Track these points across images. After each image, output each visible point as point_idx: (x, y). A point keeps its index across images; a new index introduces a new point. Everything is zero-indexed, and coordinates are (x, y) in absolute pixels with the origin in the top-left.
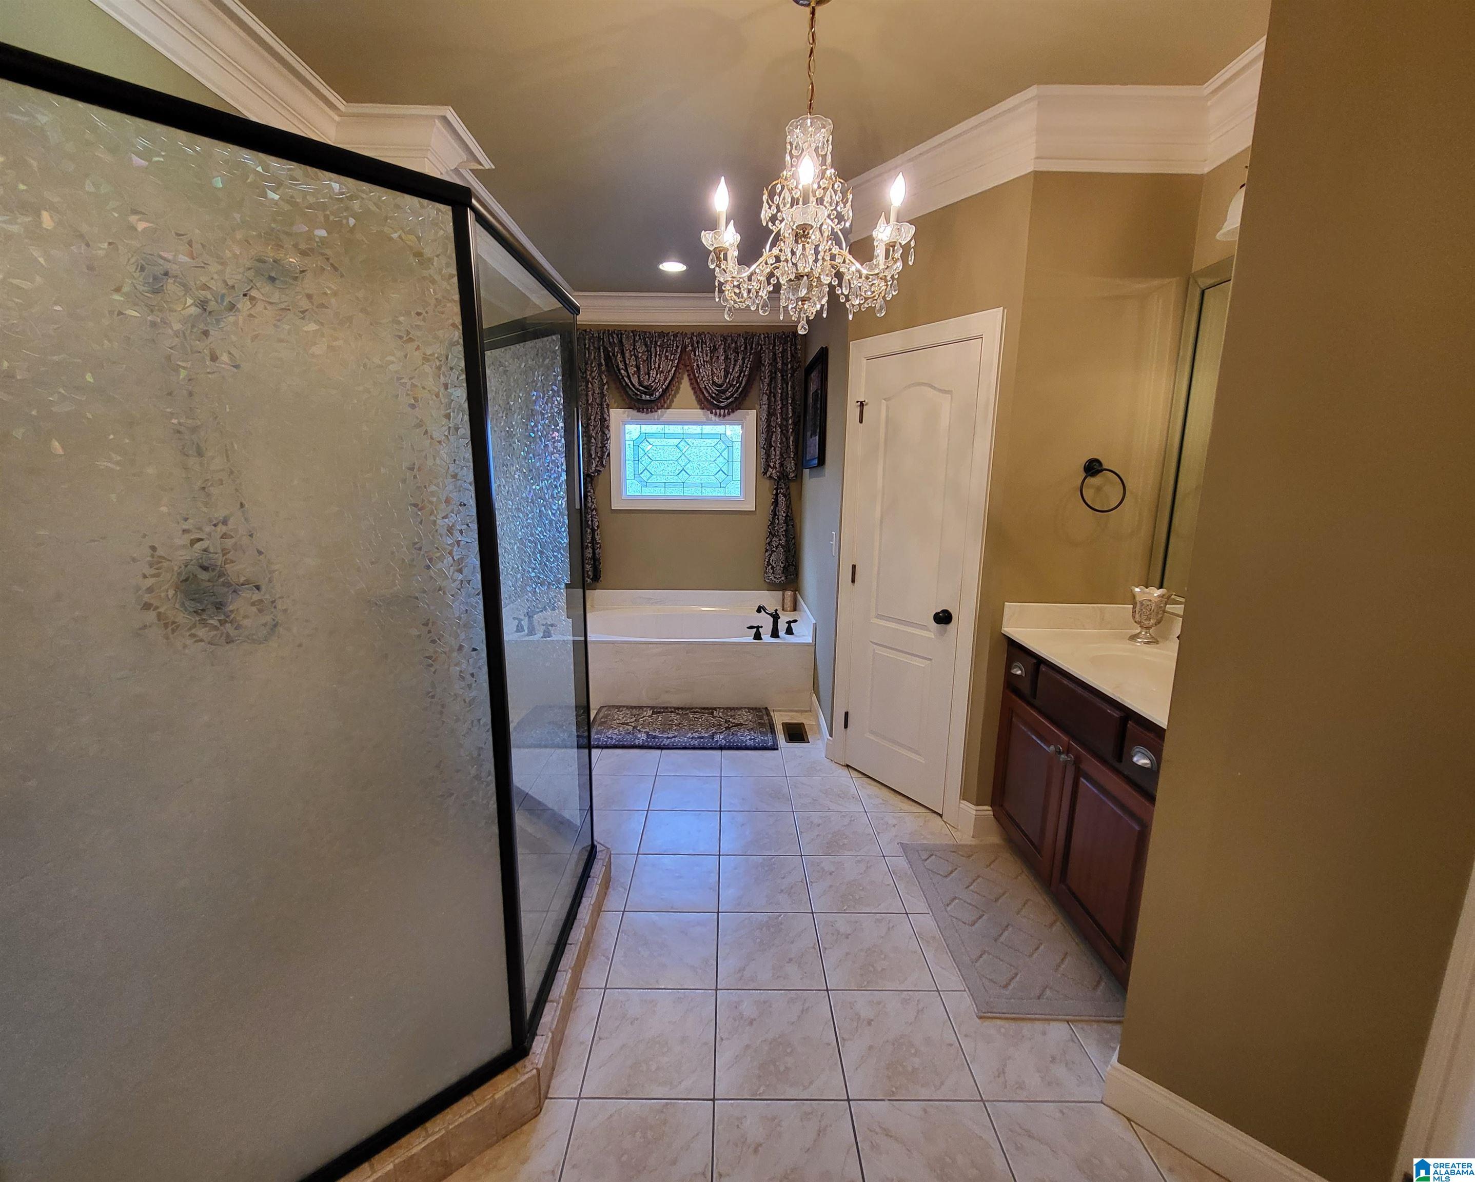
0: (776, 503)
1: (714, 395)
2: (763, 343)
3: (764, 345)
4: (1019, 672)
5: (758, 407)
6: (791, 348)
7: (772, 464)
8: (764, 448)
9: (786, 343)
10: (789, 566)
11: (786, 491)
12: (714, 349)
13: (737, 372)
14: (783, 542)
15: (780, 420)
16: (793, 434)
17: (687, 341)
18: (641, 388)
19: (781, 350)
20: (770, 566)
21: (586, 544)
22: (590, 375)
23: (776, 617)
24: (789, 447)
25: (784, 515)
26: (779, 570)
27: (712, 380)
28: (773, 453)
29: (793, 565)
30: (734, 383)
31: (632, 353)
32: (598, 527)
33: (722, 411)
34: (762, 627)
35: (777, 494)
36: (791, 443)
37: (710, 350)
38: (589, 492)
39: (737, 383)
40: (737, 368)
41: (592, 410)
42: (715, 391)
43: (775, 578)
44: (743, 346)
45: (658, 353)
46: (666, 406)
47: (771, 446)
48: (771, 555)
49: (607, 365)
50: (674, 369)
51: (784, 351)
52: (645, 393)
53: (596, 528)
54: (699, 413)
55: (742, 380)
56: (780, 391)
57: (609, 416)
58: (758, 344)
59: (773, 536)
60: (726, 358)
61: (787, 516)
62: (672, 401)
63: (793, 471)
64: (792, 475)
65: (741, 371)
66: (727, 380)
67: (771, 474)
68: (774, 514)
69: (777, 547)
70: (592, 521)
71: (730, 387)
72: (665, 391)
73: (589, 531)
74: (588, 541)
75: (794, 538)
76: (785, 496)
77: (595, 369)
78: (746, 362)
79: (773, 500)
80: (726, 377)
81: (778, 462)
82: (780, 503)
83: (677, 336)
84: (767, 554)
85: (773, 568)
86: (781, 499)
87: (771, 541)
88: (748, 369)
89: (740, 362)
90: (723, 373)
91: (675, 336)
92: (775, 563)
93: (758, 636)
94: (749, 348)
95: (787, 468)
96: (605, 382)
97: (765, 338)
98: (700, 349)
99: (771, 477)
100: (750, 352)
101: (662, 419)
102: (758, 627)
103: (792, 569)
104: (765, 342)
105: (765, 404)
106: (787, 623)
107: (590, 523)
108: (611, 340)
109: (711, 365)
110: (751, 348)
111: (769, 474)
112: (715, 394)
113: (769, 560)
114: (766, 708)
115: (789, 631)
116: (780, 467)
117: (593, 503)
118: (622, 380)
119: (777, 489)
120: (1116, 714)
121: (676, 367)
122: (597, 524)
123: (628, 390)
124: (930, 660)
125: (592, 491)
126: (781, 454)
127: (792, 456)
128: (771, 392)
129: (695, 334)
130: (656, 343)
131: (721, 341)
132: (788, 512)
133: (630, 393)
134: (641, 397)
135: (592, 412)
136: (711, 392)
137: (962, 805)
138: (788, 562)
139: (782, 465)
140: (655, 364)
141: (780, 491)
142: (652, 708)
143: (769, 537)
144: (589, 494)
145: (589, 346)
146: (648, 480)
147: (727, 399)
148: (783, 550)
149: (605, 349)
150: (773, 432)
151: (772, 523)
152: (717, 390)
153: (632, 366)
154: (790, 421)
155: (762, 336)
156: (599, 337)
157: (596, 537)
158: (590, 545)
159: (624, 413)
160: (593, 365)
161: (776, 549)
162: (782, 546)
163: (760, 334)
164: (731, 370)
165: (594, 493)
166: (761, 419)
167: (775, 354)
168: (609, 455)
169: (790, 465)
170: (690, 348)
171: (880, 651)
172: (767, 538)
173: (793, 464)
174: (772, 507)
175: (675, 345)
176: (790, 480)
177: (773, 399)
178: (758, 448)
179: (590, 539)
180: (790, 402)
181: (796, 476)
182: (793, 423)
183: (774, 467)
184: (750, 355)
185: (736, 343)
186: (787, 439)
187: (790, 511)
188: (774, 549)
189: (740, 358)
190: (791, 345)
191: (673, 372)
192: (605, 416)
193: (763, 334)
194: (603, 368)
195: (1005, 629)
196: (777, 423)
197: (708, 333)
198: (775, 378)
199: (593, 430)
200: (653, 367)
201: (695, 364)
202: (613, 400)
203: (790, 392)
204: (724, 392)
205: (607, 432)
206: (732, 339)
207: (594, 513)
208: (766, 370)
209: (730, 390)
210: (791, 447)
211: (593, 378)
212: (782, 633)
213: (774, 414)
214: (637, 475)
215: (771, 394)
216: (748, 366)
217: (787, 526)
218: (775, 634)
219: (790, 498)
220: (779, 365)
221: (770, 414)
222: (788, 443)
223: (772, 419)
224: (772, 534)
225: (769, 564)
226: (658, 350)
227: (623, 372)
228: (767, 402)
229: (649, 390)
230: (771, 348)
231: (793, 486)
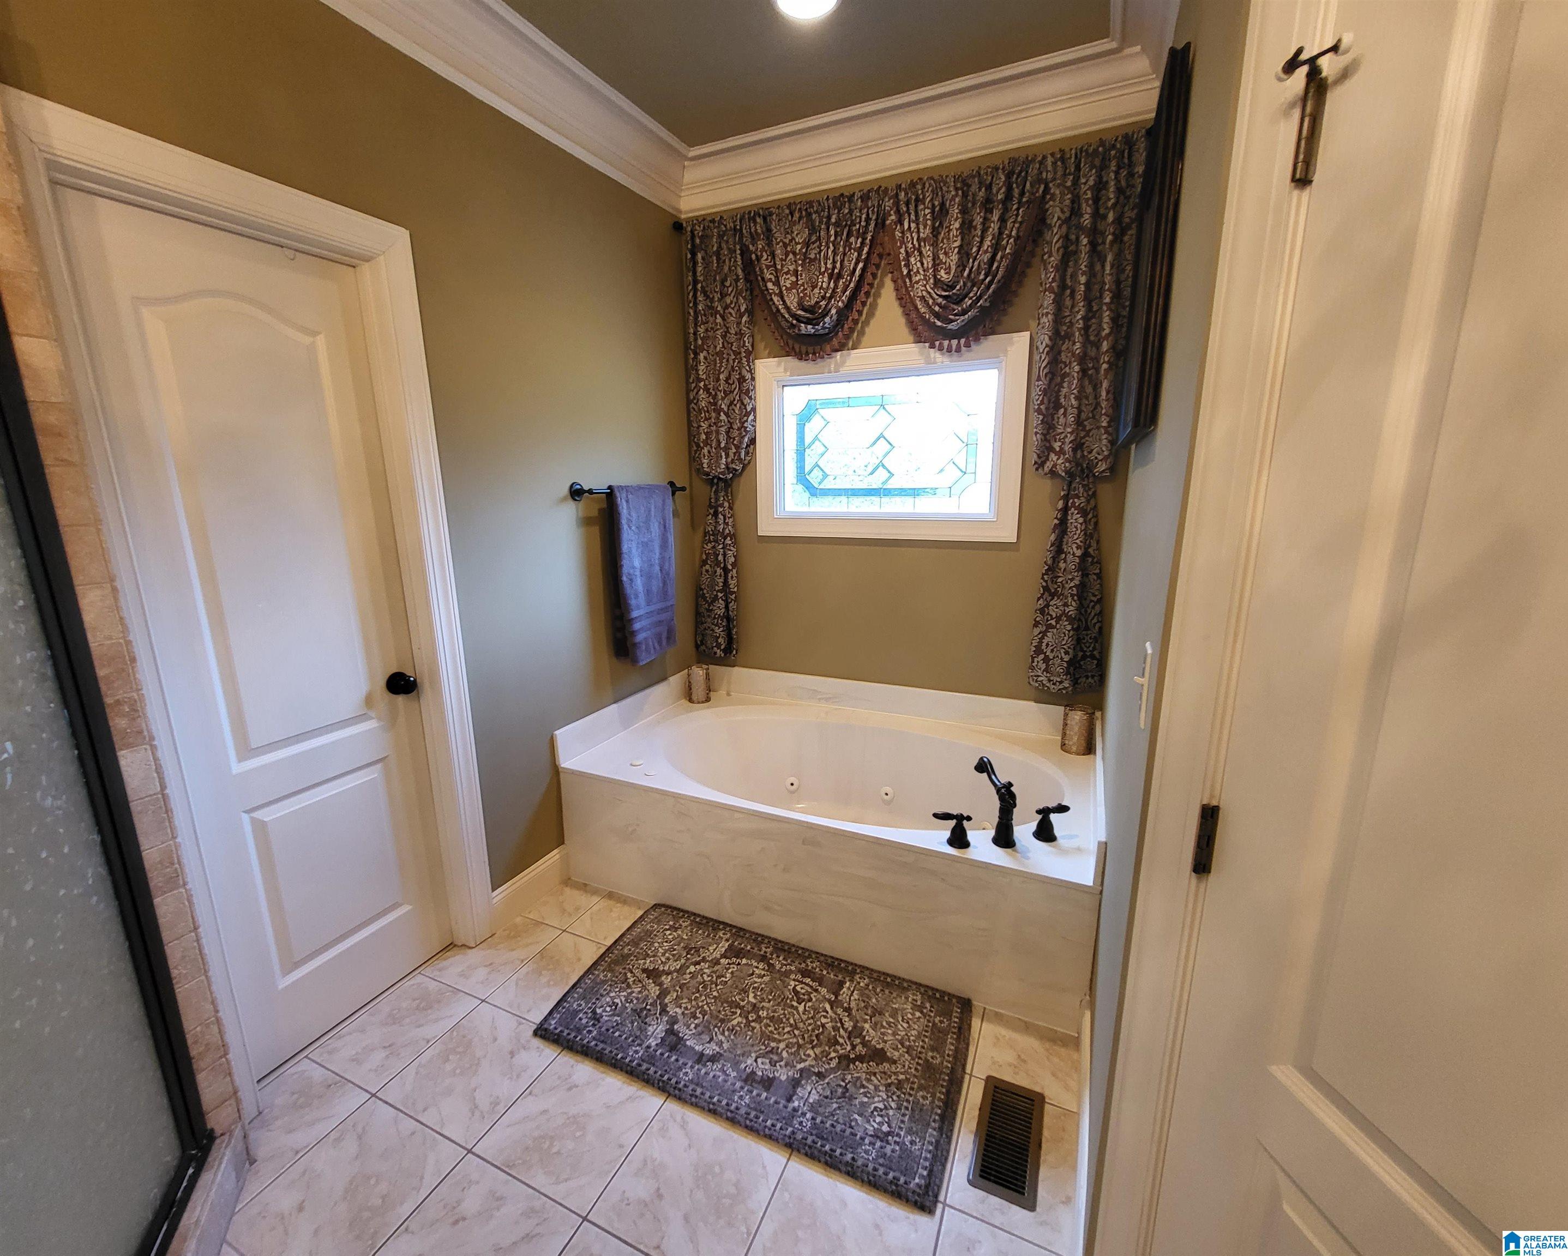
0: (1062, 526)
1: (937, 308)
2: (1050, 176)
3: (1054, 179)
5: (1033, 324)
6: (1117, 173)
7: (1057, 445)
9: (1103, 167)
10: (1084, 657)
11: (1088, 501)
12: (941, 213)
13: (986, 252)
14: (1071, 610)
15: (1078, 346)
16: (1110, 376)
17: (888, 203)
18: (800, 312)
19: (1091, 183)
20: (1042, 656)
21: (715, 593)
22: (720, 300)
23: (1007, 797)
24: (1098, 404)
25: (1079, 553)
26: (1059, 666)
27: (935, 276)
28: (1062, 420)
29: (1093, 657)
30: (982, 277)
31: (789, 249)
32: (734, 565)
33: (954, 342)
34: (969, 819)
35: (1065, 510)
36: (1104, 394)
37: (933, 212)
38: (722, 505)
39: (986, 276)
40: (987, 243)
41: (721, 363)
42: (940, 300)
43: (1050, 681)
44: (1003, 190)
45: (832, 239)
46: (850, 344)
47: (1057, 406)
48: (1044, 634)
49: (747, 280)
50: (861, 265)
51: (1100, 186)
52: (808, 322)
53: (730, 567)
54: (911, 351)
55: (998, 268)
56: (1083, 279)
57: (750, 371)
58: (1039, 180)
59: (1053, 595)
60: (967, 227)
61: (1086, 555)
62: (862, 333)
63: (1106, 458)
64: (1102, 466)
65: (996, 247)
66: (966, 274)
67: (1055, 465)
68: (1058, 549)
69: (1058, 619)
70: (725, 555)
71: (973, 286)
72: (843, 314)
73: (719, 571)
74: (717, 588)
75: (1099, 601)
76: (1084, 513)
77: (730, 289)
78: (1009, 225)
79: (1056, 521)
80: (962, 265)
81: (1070, 438)
82: (1071, 528)
83: (869, 198)
84: (1037, 631)
85: (1046, 660)
86: (1075, 519)
87: (1047, 606)
88: (1012, 240)
89: (994, 227)
90: (955, 257)
91: (865, 197)
92: (1052, 651)
93: (959, 839)
94: (1016, 192)
95: (1090, 452)
96: (743, 310)
97: (1054, 163)
98: (913, 217)
99: (1053, 473)
100: (1020, 202)
101: (844, 370)
102: (960, 818)
103: (1091, 665)
104: (1055, 173)
105: (1047, 314)
106: (1039, 812)
107: (720, 558)
108: (753, 230)
109: (935, 245)
110: (1022, 194)
111: (1049, 465)
112: (940, 305)
113: (1041, 642)
114: (966, 1005)
115: (1045, 833)
116: (1075, 450)
117: (727, 524)
118: (771, 303)
119: (1066, 498)
121: (867, 261)
122: (733, 559)
123: (780, 318)
125: (726, 504)
126: (1079, 422)
127: (1104, 424)
128: (1063, 286)
129: (903, 186)
130: (829, 217)
131: (956, 189)
132: (1090, 546)
133: (784, 324)
134: (799, 330)
135: (720, 367)
136: (931, 302)
138: (1082, 650)
139: (1078, 446)
140: (826, 264)
141: (1074, 503)
143: (1043, 594)
144: (720, 509)
145: (720, 247)
146: (820, 483)
147: (964, 312)
148: (1069, 627)
149: (745, 252)
150: (1065, 375)
151: (1052, 569)
152: (945, 297)
153: (787, 273)
154: (1105, 346)
155: (1050, 160)
156: (735, 226)
157: (730, 581)
158: (720, 595)
159: (779, 364)
160: (728, 284)
161: (1057, 623)
162: (1069, 619)
163: (1044, 157)
164: (974, 249)
165: (731, 508)
166: (1037, 348)
167: (1076, 200)
168: (753, 441)
169: (1099, 446)
170: (893, 217)
172: (1039, 599)
173: (1104, 442)
174: (1053, 537)
175: (864, 216)
176: (1099, 479)
177: (1068, 302)
178: (1031, 411)
179: (721, 584)
180: (1107, 300)
181: (1112, 469)
182: (1113, 348)
183: (1061, 452)
184: (1018, 209)
185: (989, 187)
186: (1096, 386)
187: (1094, 544)
188: (1053, 622)
189: (995, 217)
190: (1119, 167)
191: (858, 273)
192: (744, 372)
193: (1052, 155)
194: (741, 284)
196: (1073, 354)
197: (932, 178)
198: (1076, 252)
199: (723, 399)
200: (823, 270)
201: (902, 250)
202: (763, 344)
203: (1108, 279)
204: (959, 302)
205: (746, 400)
206: (980, 183)
207: (728, 541)
208: (1054, 237)
209: (971, 295)
210: (1104, 404)
211: (727, 307)
212: (1024, 831)
213: (1069, 336)
214: (802, 478)
215: (1063, 289)
216: (1014, 233)
217: (1085, 575)
218: (1004, 838)
219: (1096, 516)
220: (1086, 220)
221: (1059, 336)
222: (1097, 397)
223: (1064, 348)
224: (1049, 592)
225: (1038, 651)
226: (832, 232)
227: (770, 285)
228: (1051, 309)
229: (814, 314)
230: (1069, 184)
231: (1105, 492)
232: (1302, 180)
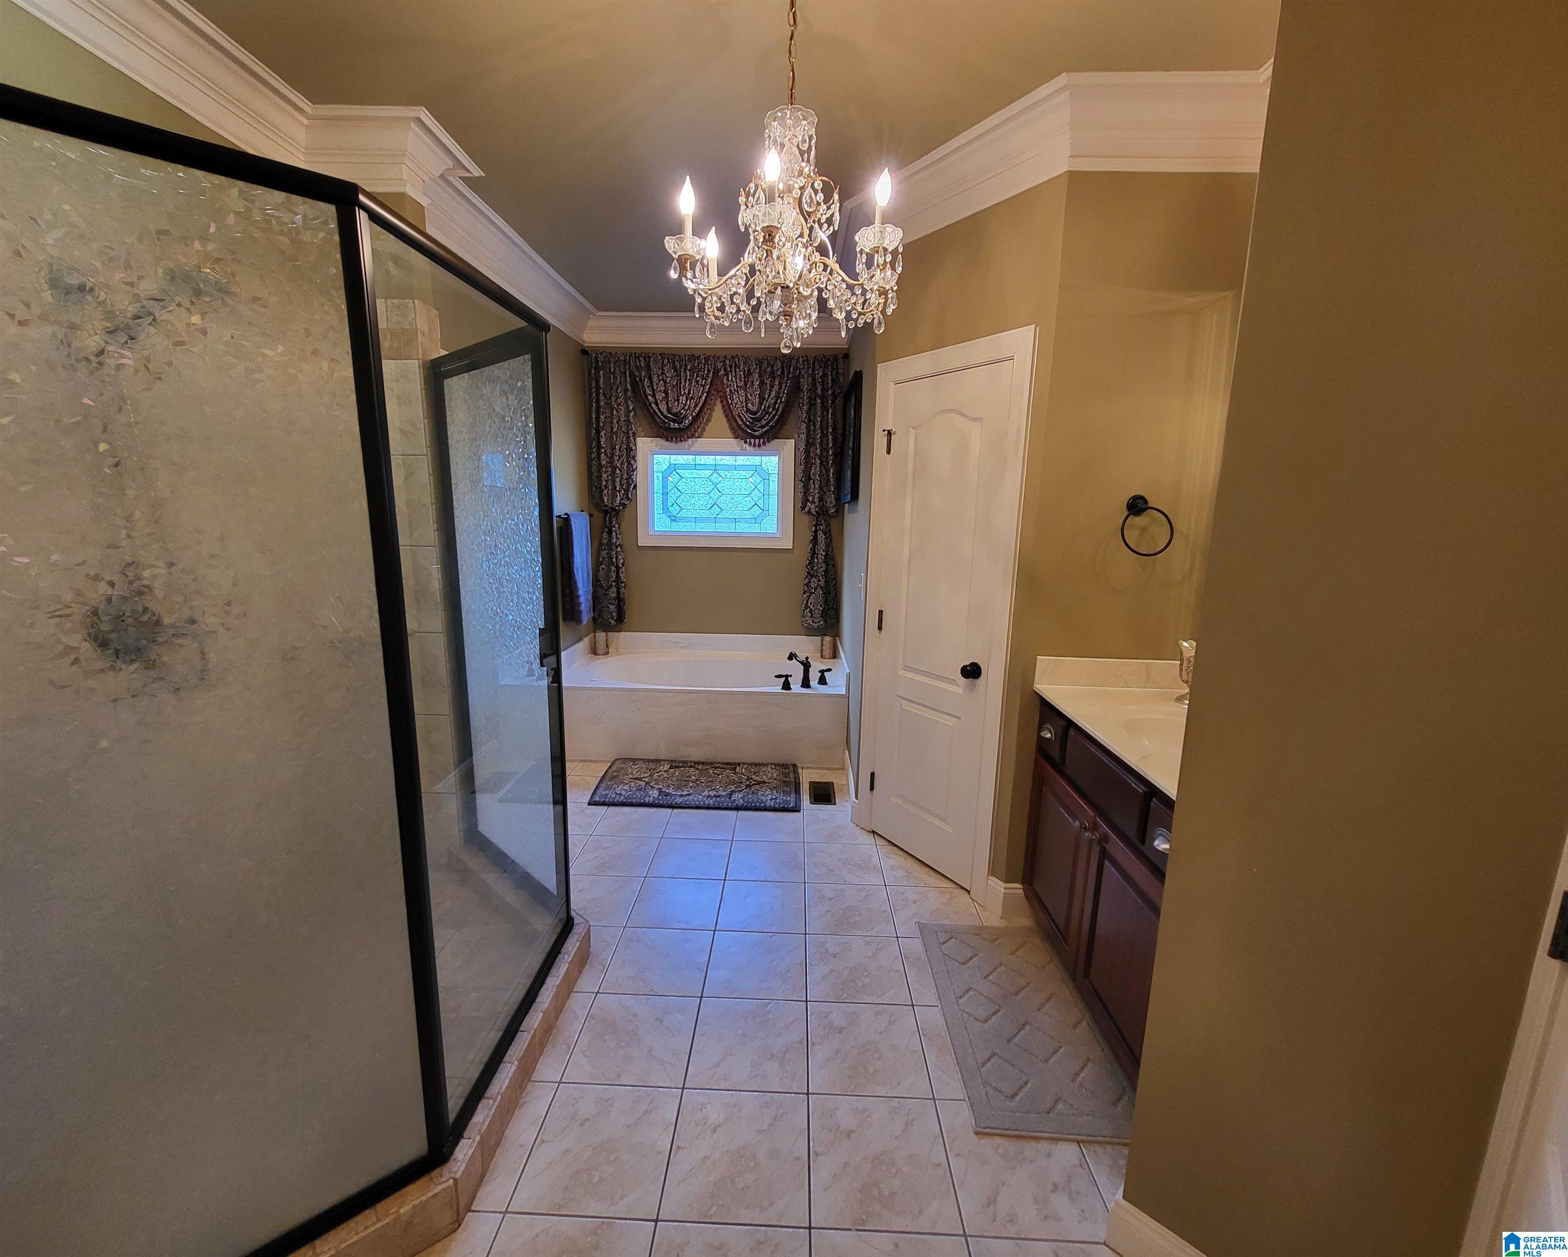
0: (815, 540)
1: (748, 423)
2: (801, 367)
3: (803, 368)
4: (1049, 736)
5: (796, 436)
6: (831, 372)
7: (810, 499)
8: (801, 481)
9: (826, 366)
10: (829, 609)
11: (827, 527)
12: (748, 374)
13: (773, 399)
14: (822, 583)
15: (819, 450)
16: (834, 466)
17: (720, 365)
18: (669, 415)
19: (820, 374)
20: (809, 610)
21: (610, 583)
22: (615, 401)
23: (806, 665)
24: (829, 479)
25: (824, 554)
26: (817, 614)
27: (746, 407)
28: (812, 486)
29: (833, 609)
30: (770, 410)
31: (660, 378)
32: (623, 564)
33: (757, 441)
34: (791, 676)
35: (816, 531)
36: (831, 475)
37: (744, 374)
38: (614, 526)
39: (773, 410)
40: (773, 394)
41: (616, 438)
42: (750, 419)
43: (813, 622)
44: (780, 370)
45: (688, 378)
46: (697, 435)
47: (810, 479)
48: (809, 597)
49: (633, 391)
50: (705, 394)
51: (824, 376)
52: (674, 421)
53: (621, 566)
54: (733, 443)
55: (779, 407)
56: (819, 419)
57: (635, 445)
58: (796, 368)
59: (812, 577)
60: (762, 383)
61: (827, 555)
62: (704, 429)
63: (834, 506)
64: (833, 510)
65: (777, 397)
66: (763, 408)
67: (810, 509)
68: (813, 552)
69: (816, 589)
70: (617, 558)
71: (766, 414)
72: (695, 419)
73: (613, 568)
74: (612, 579)
75: (834, 578)
76: (825, 533)
77: (621, 394)
78: (783, 387)
79: (812, 537)
80: (761, 403)
81: (817, 496)
82: (819, 541)
83: (709, 360)
84: (805, 596)
85: (811, 611)
86: (821, 536)
87: (810, 582)
88: (785, 395)
89: (776, 388)
90: (757, 400)
91: (707, 359)
92: (813, 606)
93: (786, 686)
94: (786, 371)
95: (826, 503)
96: (631, 409)
97: (803, 361)
98: (733, 374)
99: (809, 512)
100: (788, 377)
101: (693, 449)
102: (787, 676)
103: (832, 612)
104: (804, 365)
105: (803, 433)
106: (820, 672)
107: (614, 560)
108: (638, 364)
109: (745, 390)
110: (789, 373)
111: (807, 509)
112: (749, 422)
113: (807, 602)
114: (795, 765)
115: (822, 681)
116: (819, 502)
117: (618, 538)
118: (649, 407)
119: (816, 525)
120: (1141, 789)
121: (708, 393)
122: (622, 561)
123: (656, 417)
124: (960, 718)
125: (617, 526)
126: (821, 488)
127: (832, 490)
128: (810, 420)
129: (728, 357)
130: (686, 366)
131: (756, 364)
132: (828, 550)
133: (658, 420)
134: (669, 425)
135: (616, 441)
136: (744, 419)
137: (990, 882)
138: (828, 605)
139: (821, 499)
140: (684, 390)
141: (820, 528)
142: (671, 761)
143: (807, 576)
144: (614, 529)
145: (615, 369)
146: (678, 514)
147: (762, 427)
148: (821, 592)
149: (632, 374)
150: (813, 464)
151: (811, 563)
152: (751, 418)
153: (660, 392)
154: (831, 452)
155: (801, 359)
156: (625, 360)
157: (621, 575)
158: (614, 584)
159: (652, 442)
160: (619, 391)
161: (815, 591)
162: (821, 588)
163: (799, 357)
164: (767, 396)
165: (619, 528)
166: (799, 449)
167: (814, 379)
168: (635, 487)
169: (831, 500)
170: (723, 372)
171: (907, 706)
172: (805, 579)
173: (833, 498)
174: (811, 545)
175: (706, 369)
176: (832, 516)
177: (812, 428)
178: (797, 480)
179: (614, 577)
180: (831, 431)
181: (837, 511)
182: (834, 453)
183: (813, 502)
184: (787, 380)
185: (772, 367)
186: (828, 471)
187: (830, 549)
188: (813, 591)
189: (777, 383)
190: (832, 369)
191: (703, 398)
192: (632, 445)
193: (802, 357)
194: (629, 393)
195: (1037, 686)
196: (817, 454)
197: (743, 356)
198: (814, 404)
199: (618, 460)
200: (682, 393)
201: (728, 390)
202: (641, 429)
203: (830, 421)
204: (759, 420)
205: (633, 462)
206: (768, 363)
207: (619, 549)
208: (805, 396)
209: (765, 418)
210: (832, 480)
211: (619, 405)
212: (814, 682)
213: (814, 444)
214: (665, 509)
215: (810, 422)
216: (786, 392)
217: (828, 565)
218: (806, 683)
219: (830, 535)
220: (819, 391)
221: (809, 444)
222: (828, 476)
223: (811, 450)
224: (810, 575)
225: (807, 607)
226: (688, 374)
227: (650, 397)
228: (805, 431)
229: (678, 418)
230: (810, 372)
231: (834, 522)
232: (889, 452)
